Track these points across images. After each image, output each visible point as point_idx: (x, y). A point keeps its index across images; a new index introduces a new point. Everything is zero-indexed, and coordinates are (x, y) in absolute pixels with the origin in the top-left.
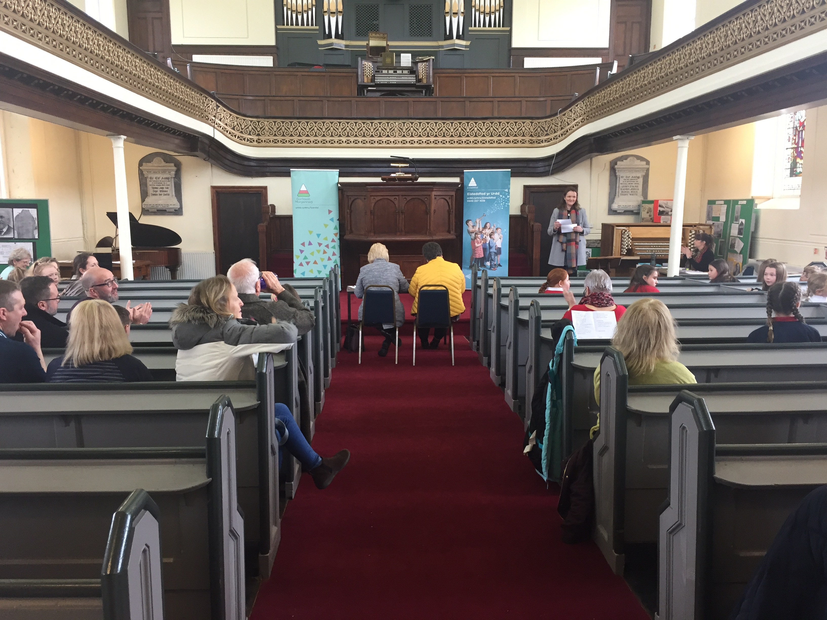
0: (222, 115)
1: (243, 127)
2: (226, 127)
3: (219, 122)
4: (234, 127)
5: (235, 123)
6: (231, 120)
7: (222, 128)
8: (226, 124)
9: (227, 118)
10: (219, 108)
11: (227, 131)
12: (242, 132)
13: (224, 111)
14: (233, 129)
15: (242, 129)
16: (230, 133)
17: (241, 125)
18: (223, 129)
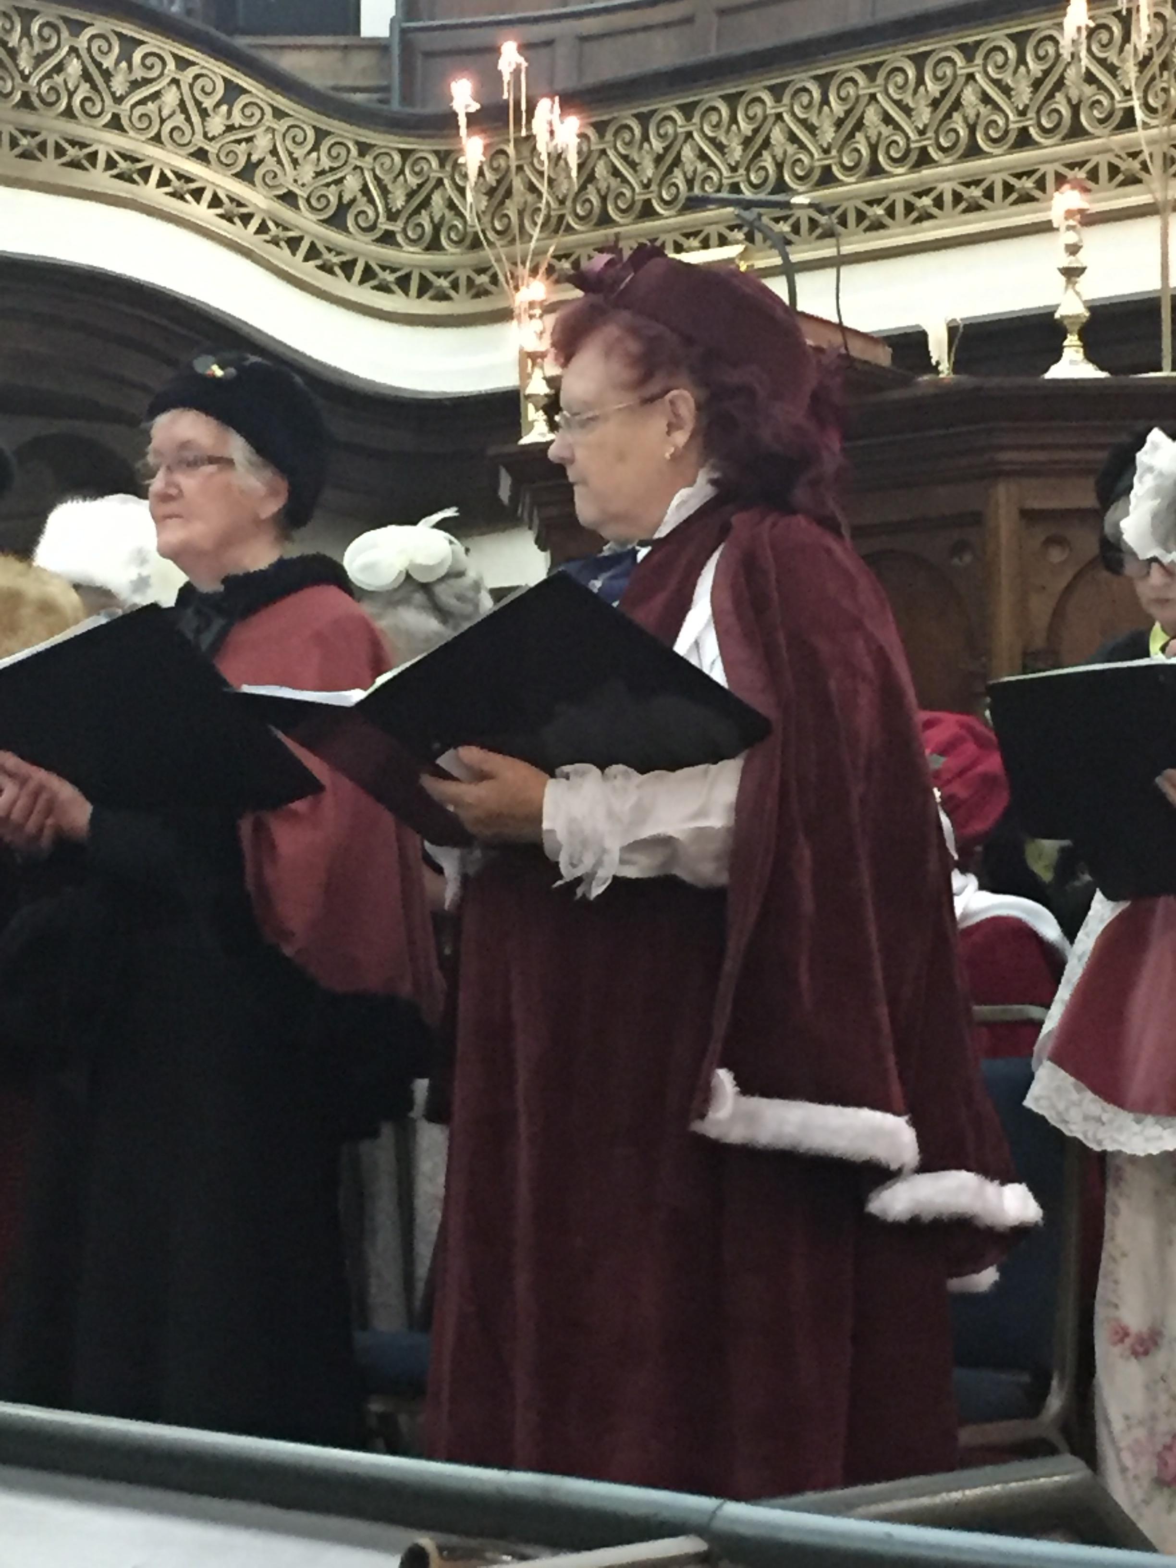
0: (263, 142)
1: (399, 202)
2: (285, 213)
3: (240, 189)
4: (343, 208)
5: (352, 184)
6: (326, 163)
7: (254, 224)
8: (289, 198)
9: (299, 153)
10: (244, 99)
11: (293, 244)
12: (388, 238)
13: (279, 114)
14: (336, 221)
15: (392, 216)
16: (313, 253)
17: (384, 191)
18: (262, 229)
